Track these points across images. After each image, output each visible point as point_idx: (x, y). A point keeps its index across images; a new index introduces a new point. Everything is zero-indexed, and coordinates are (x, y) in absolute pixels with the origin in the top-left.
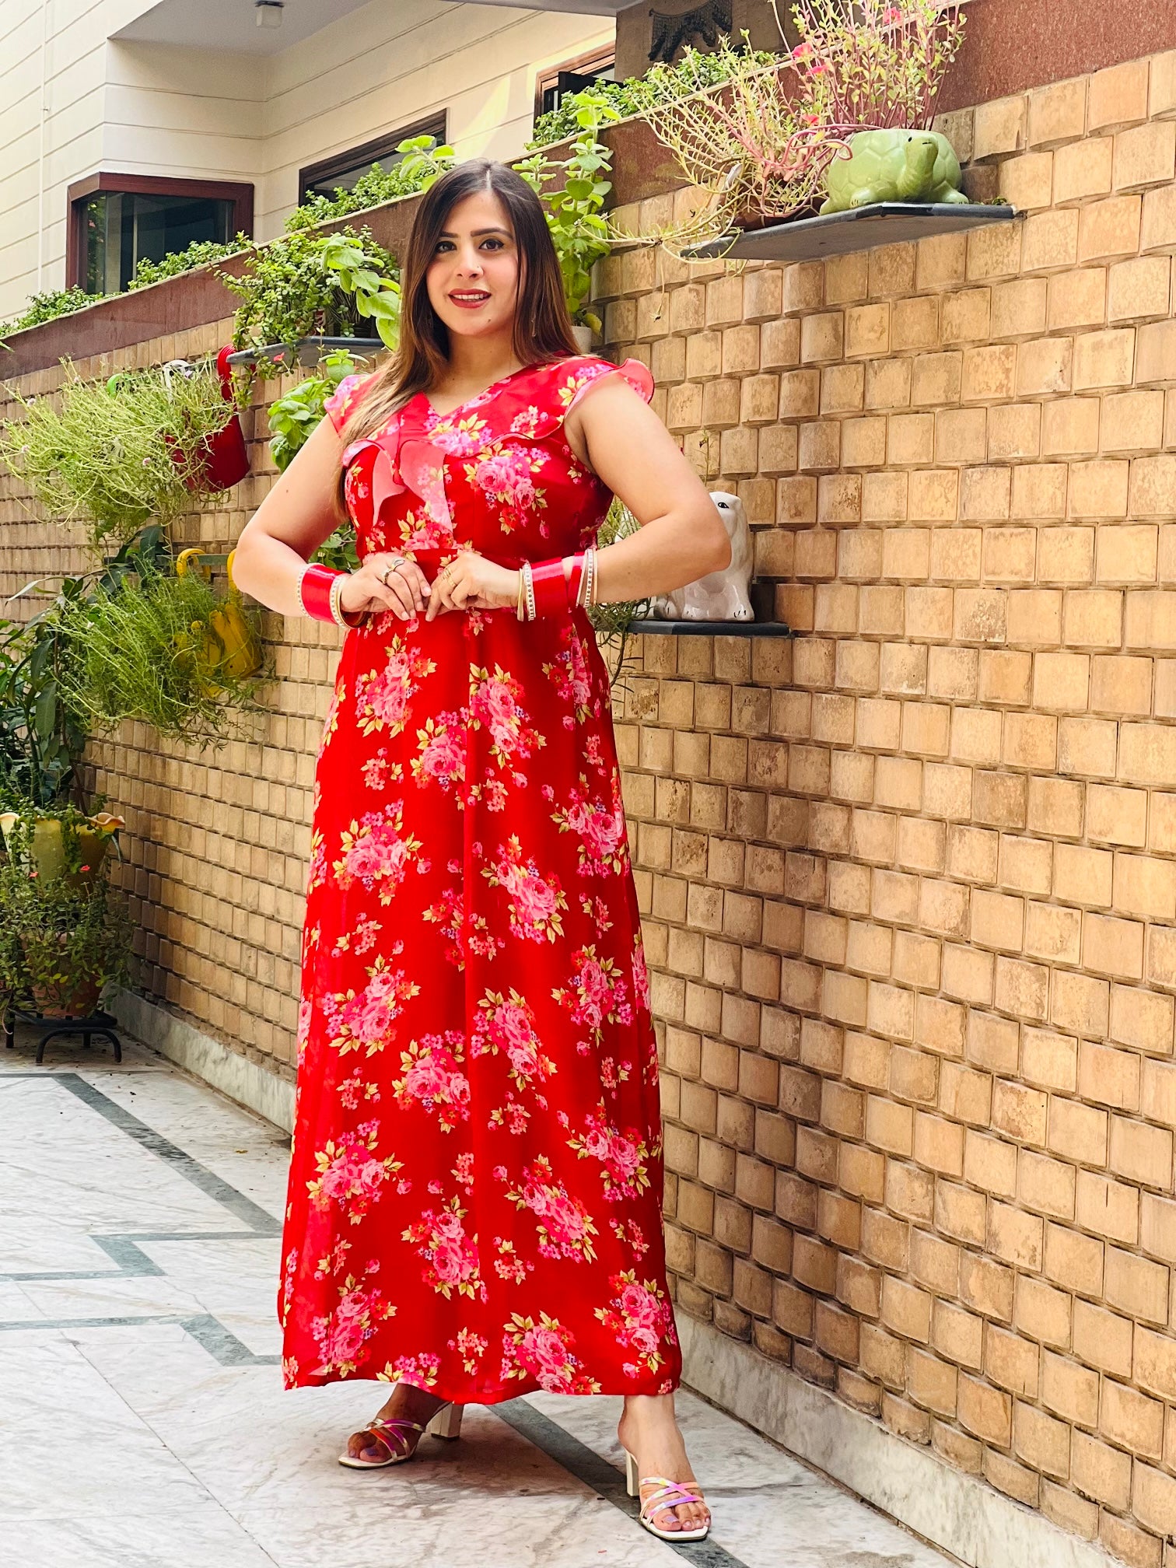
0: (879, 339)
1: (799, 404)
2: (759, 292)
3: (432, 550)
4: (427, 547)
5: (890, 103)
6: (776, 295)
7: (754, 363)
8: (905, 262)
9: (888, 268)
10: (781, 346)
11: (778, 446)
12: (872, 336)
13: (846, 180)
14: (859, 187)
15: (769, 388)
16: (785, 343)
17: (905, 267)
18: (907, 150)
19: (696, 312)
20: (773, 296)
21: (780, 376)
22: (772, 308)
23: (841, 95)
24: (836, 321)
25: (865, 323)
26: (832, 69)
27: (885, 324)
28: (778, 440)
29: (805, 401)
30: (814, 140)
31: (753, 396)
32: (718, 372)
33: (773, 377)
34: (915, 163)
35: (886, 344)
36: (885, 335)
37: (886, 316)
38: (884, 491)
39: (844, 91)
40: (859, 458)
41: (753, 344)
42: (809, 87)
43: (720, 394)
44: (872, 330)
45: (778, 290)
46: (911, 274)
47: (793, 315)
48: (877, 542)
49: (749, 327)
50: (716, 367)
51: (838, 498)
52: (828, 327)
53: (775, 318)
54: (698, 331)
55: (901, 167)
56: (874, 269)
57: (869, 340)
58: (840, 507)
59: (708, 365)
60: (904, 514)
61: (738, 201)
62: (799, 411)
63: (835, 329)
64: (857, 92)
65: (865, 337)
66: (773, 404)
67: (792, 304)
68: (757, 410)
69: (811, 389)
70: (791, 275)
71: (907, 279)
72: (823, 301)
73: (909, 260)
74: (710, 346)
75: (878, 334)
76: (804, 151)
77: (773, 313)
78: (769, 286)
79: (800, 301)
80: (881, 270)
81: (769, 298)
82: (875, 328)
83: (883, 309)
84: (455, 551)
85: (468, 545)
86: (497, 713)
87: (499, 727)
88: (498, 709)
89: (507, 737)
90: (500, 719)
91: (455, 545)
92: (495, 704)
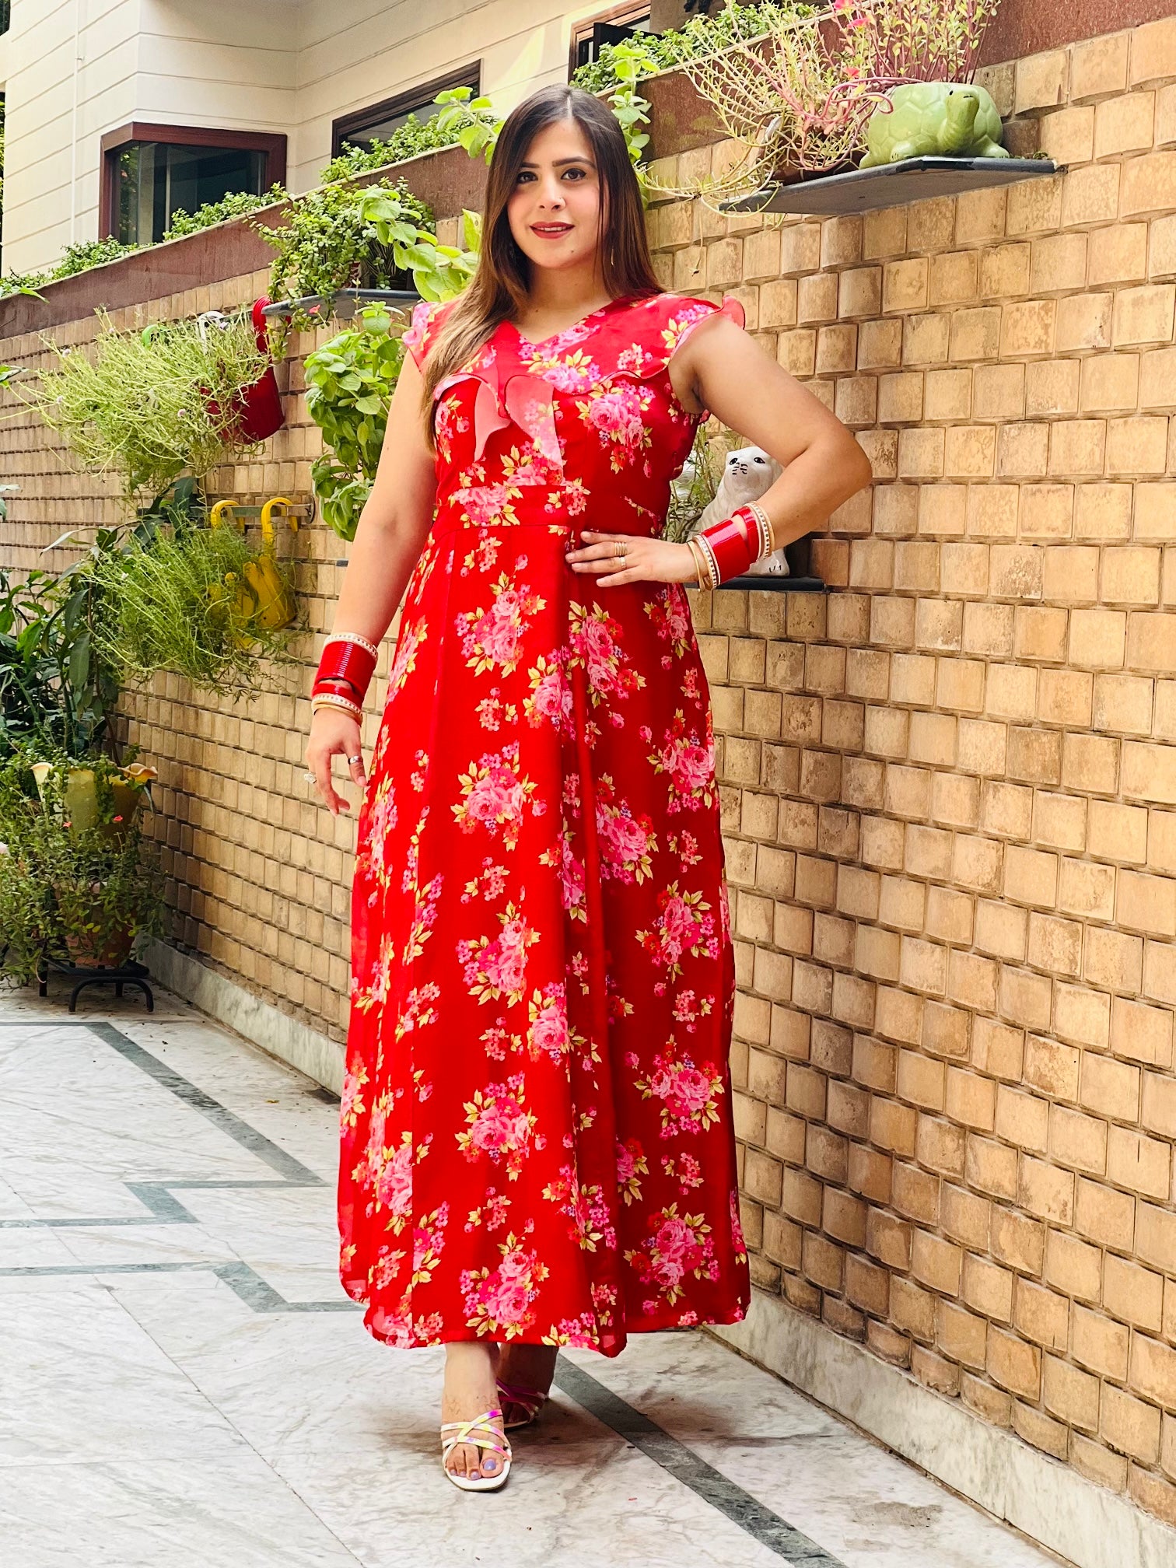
0: (917, 293)
1: (836, 359)
2: (796, 248)
3: (538, 486)
4: (533, 483)
5: (931, 56)
6: (814, 249)
7: (791, 318)
8: (945, 217)
9: (927, 223)
10: (819, 302)
12: (911, 291)
13: (887, 133)
14: (899, 140)
15: (806, 343)
16: (822, 298)
17: (945, 222)
18: (948, 103)
19: (734, 267)
20: (811, 251)
21: (817, 332)
22: (810, 262)
23: (881, 48)
24: (874, 275)
25: (903, 278)
26: (874, 22)
27: (924, 278)
29: (842, 356)
30: (855, 93)
31: (790, 351)
32: (754, 326)
33: (809, 332)
34: (956, 117)
35: (924, 299)
36: (923, 292)
37: (924, 270)
38: (920, 447)
40: (896, 414)
41: (790, 296)
42: (849, 40)
44: (911, 285)
45: (817, 244)
46: (950, 229)
47: (831, 270)
48: (914, 497)
49: (786, 281)
50: (752, 321)
51: (875, 454)
52: (867, 281)
53: (812, 273)
54: (735, 285)
55: (940, 123)
56: (913, 226)
57: (907, 296)
58: (876, 462)
60: (941, 470)
61: (778, 154)
62: (836, 366)
63: (873, 284)
64: (899, 44)
65: (904, 293)
66: (809, 359)
67: (830, 258)
68: (794, 365)
69: (849, 343)
70: (830, 230)
71: (947, 233)
72: (861, 255)
73: (948, 215)
75: (917, 289)
76: (845, 104)
77: (811, 267)
78: (807, 240)
79: (838, 255)
80: (920, 225)
81: (808, 252)
82: (914, 283)
83: (921, 264)
84: (564, 488)
85: (578, 483)
86: (594, 652)
87: (596, 666)
88: (595, 648)
89: (604, 676)
90: (596, 658)
91: (564, 483)
92: (592, 643)
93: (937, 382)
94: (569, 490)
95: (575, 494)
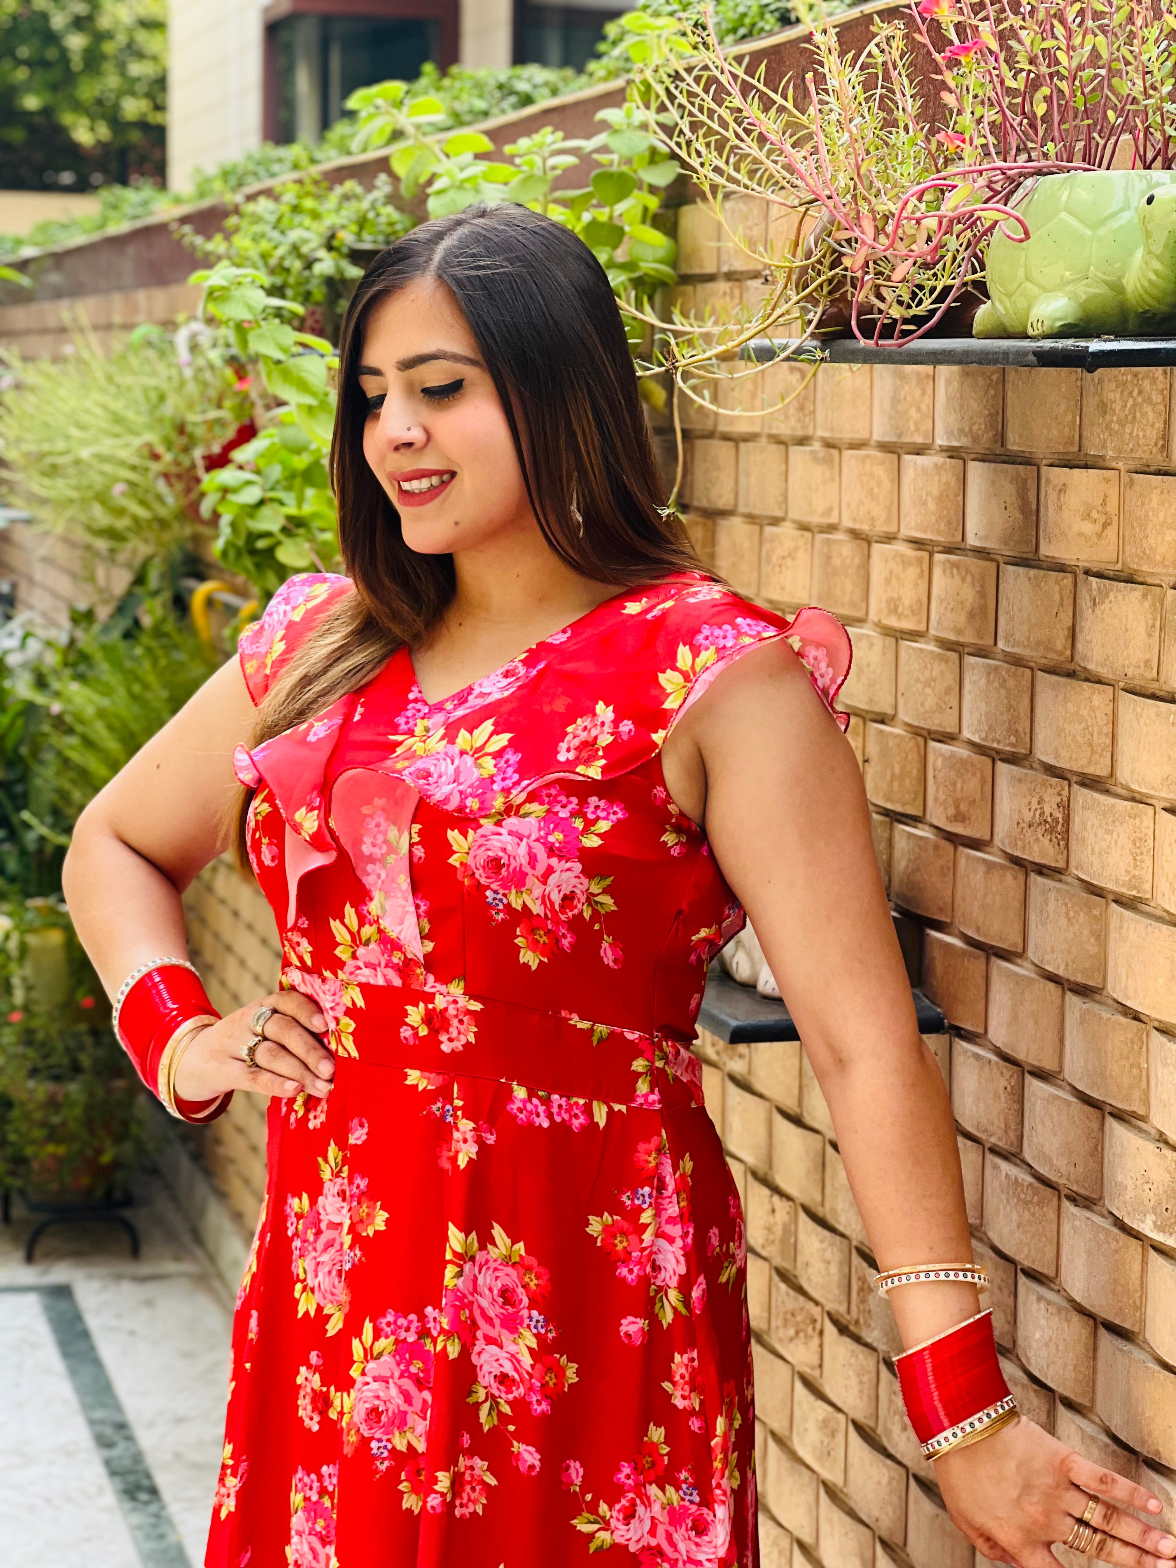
0: (1099, 536)
1: (962, 619)
2: (895, 400)
3: (389, 988)
4: (381, 982)
5: (1111, 114)
6: (923, 407)
7: (888, 520)
8: (1149, 400)
9: (1117, 407)
10: (932, 505)
11: (927, 684)
12: (1088, 528)
13: (1021, 273)
14: (1045, 289)
15: (912, 572)
16: (940, 499)
17: (1148, 409)
18: (1144, 220)
19: (801, 408)
20: (919, 410)
21: (931, 555)
22: (917, 430)
23: (1011, 92)
24: (1025, 481)
25: (1074, 501)
26: (994, 46)
27: (1112, 507)
28: (927, 673)
29: (971, 616)
30: (953, 203)
31: (888, 581)
32: (833, 519)
33: (920, 554)
34: (1158, 249)
35: (1113, 547)
36: (1111, 532)
37: (1113, 493)
38: (1109, 832)
39: (1019, 84)
40: (1063, 753)
41: (887, 485)
42: (949, 77)
43: (837, 561)
44: (1087, 516)
45: (928, 400)
46: (1160, 425)
47: (953, 453)
48: (1097, 920)
49: (880, 455)
50: (830, 510)
51: (1028, 816)
52: (1009, 490)
53: (919, 450)
54: (802, 441)
55: (1131, 253)
56: (1091, 403)
57: (1081, 534)
58: (1029, 833)
59: (820, 504)
60: (1147, 886)
61: (830, 281)
62: (959, 632)
63: (1022, 494)
64: (1045, 91)
65: (1076, 528)
66: (919, 601)
67: (950, 434)
68: (893, 607)
69: (982, 594)
70: (948, 382)
71: (1153, 433)
72: (1001, 437)
73: (1157, 398)
74: (819, 472)
75: (1098, 528)
76: (931, 223)
77: (919, 439)
78: (911, 391)
79: (961, 431)
80: (1104, 408)
81: (913, 412)
82: (1094, 514)
83: (1107, 480)
84: (429, 998)
85: (456, 989)
86: (489, 1320)
87: (492, 1349)
88: (491, 1313)
89: (508, 1368)
90: (493, 1333)
91: (430, 984)
92: (484, 1303)
93: (1138, 717)
94: (440, 1002)
95: (452, 1011)
